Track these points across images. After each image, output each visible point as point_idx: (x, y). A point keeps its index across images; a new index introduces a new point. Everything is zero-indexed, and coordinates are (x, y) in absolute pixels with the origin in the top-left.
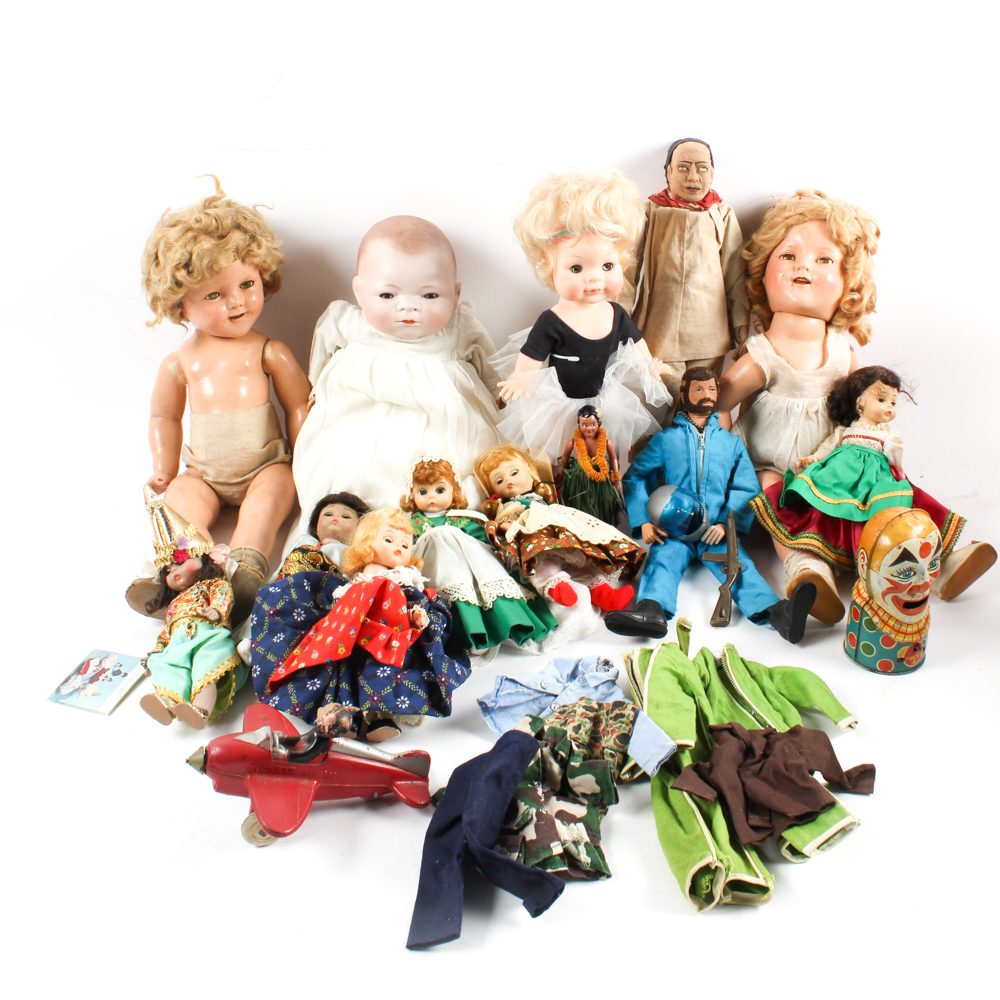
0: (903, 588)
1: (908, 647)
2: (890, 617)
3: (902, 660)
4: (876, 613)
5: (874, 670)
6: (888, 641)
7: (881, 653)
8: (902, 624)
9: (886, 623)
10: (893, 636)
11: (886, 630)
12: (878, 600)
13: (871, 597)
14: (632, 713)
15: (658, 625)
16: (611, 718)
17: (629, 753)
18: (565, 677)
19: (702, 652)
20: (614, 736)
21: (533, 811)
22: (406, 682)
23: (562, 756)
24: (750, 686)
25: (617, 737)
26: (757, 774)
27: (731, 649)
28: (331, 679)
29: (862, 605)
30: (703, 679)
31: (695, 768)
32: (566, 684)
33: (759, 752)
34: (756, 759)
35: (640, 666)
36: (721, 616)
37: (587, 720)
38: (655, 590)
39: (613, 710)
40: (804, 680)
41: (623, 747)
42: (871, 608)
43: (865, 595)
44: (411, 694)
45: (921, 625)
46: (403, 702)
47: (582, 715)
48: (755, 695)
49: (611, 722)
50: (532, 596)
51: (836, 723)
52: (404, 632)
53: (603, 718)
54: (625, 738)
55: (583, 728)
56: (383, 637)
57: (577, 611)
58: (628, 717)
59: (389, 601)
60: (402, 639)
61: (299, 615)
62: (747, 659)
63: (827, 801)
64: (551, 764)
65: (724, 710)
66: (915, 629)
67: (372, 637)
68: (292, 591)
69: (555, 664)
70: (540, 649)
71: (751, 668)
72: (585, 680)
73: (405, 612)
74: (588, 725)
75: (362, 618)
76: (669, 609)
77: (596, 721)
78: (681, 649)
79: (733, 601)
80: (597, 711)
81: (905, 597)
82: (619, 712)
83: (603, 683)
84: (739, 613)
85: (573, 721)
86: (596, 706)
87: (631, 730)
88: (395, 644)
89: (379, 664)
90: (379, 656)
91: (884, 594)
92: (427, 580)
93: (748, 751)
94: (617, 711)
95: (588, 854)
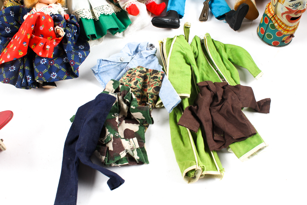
0: (293, 11)
1: (288, 36)
2: (283, 23)
3: (284, 41)
4: (277, 21)
5: (270, 45)
6: (280, 34)
7: (275, 38)
8: (287, 26)
9: (280, 26)
10: (282, 32)
11: (280, 29)
12: (279, 16)
13: (275, 14)
14: (161, 76)
15: (175, 23)
16: (151, 78)
17: (160, 95)
18: (132, 53)
19: (195, 38)
20: (153, 88)
21: (112, 136)
22: (55, 65)
23: (127, 102)
24: (216, 55)
25: (154, 88)
26: (219, 111)
27: (208, 36)
28: (20, 65)
29: (270, 17)
30: (195, 54)
31: (190, 108)
32: (133, 56)
33: (220, 98)
34: (218, 103)
35: (166, 48)
36: (204, 16)
37: (141, 78)
38: (175, 5)
39: (153, 74)
40: (241, 53)
41: (157, 93)
42: (275, 19)
43: (272, 12)
44: (58, 71)
45: (295, 27)
46: (54, 76)
47: (138, 75)
48: (218, 61)
49: (152, 80)
50: (119, 10)
51: (255, 77)
52: (52, 40)
53: (149, 76)
54: (158, 89)
55: (139, 82)
56: (41, 44)
57: (140, 16)
58: (159, 79)
59: (43, 26)
60: (51, 44)
61: (8, 30)
62: (215, 39)
63: (253, 133)
64: (123, 105)
65: (204, 67)
66: (293, 28)
67: (37, 44)
68: (4, 17)
69: (128, 46)
70: (124, 35)
71: (217, 45)
72: (141, 55)
73: (52, 30)
74: (141, 80)
75: (29, 37)
76: (181, 14)
77: (145, 78)
78: (186, 39)
79: (209, 8)
80: (145, 72)
81: (293, 15)
82: (155, 76)
83: (150, 56)
84: (212, 14)
85: (134, 80)
86: (145, 70)
87: (160, 85)
88: (48, 47)
89: (41, 58)
90: (40, 54)
91: (283, 14)
92: (66, 9)
93: (215, 97)
94: (154, 75)
95: (138, 155)
